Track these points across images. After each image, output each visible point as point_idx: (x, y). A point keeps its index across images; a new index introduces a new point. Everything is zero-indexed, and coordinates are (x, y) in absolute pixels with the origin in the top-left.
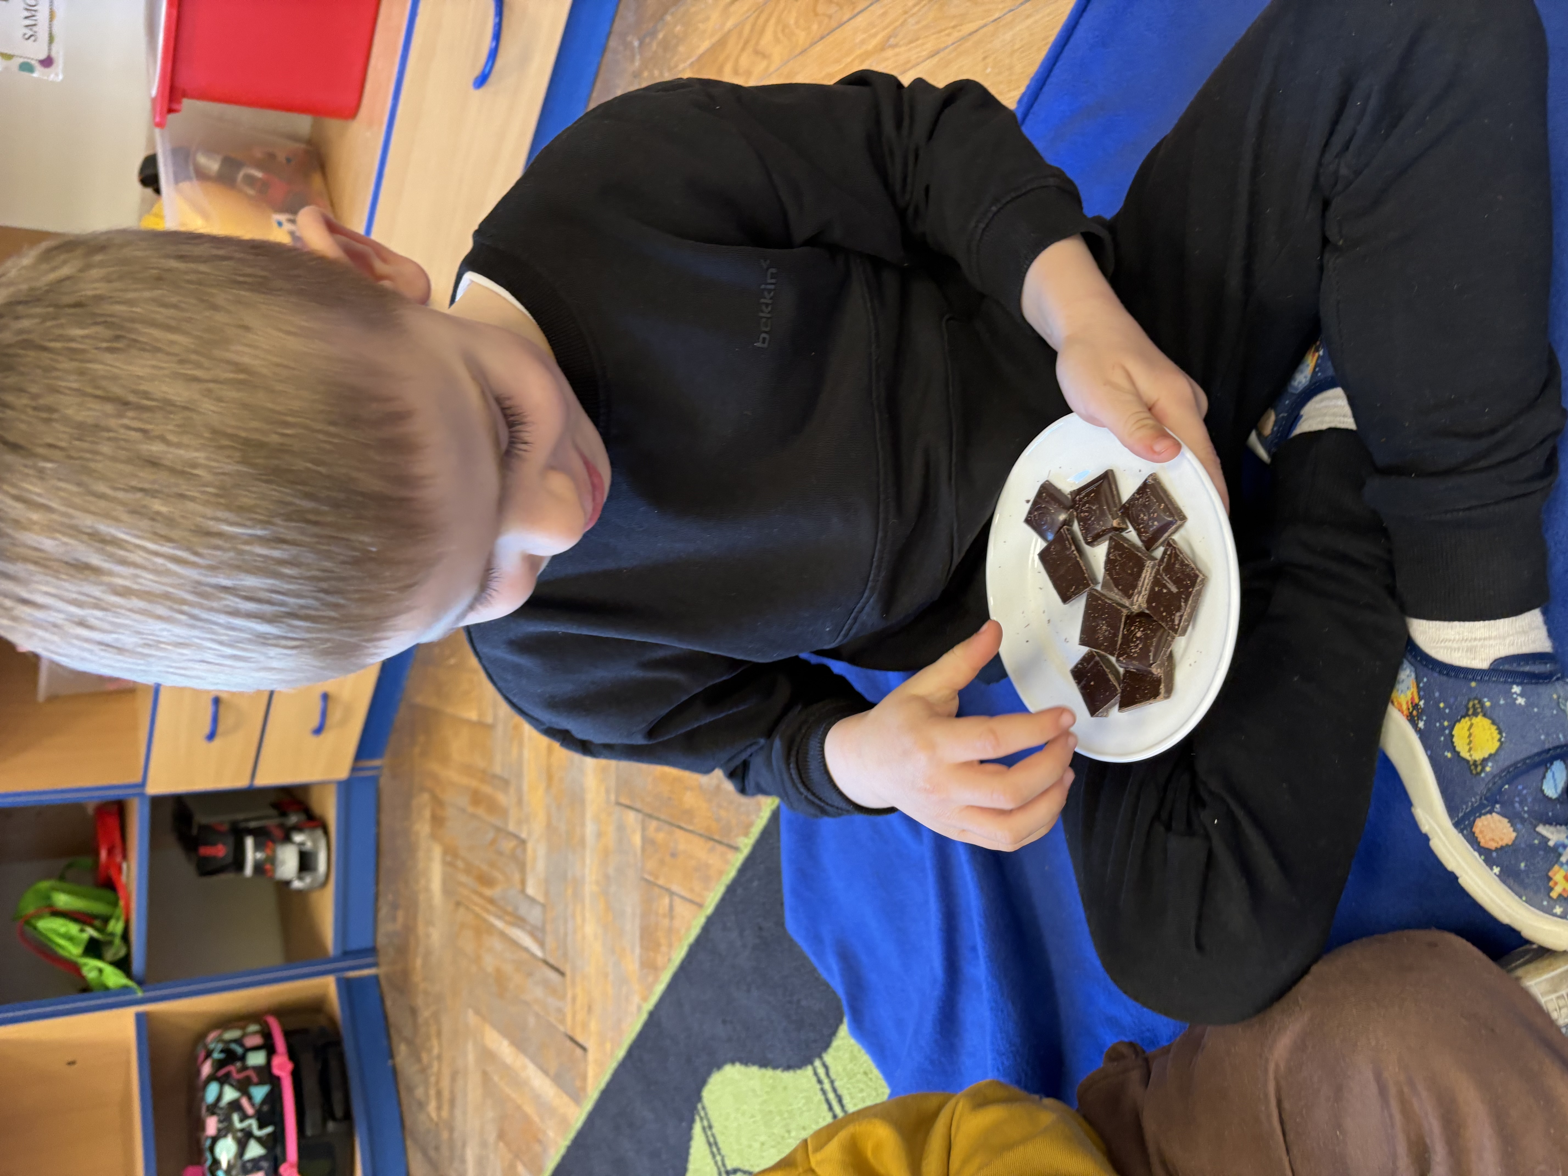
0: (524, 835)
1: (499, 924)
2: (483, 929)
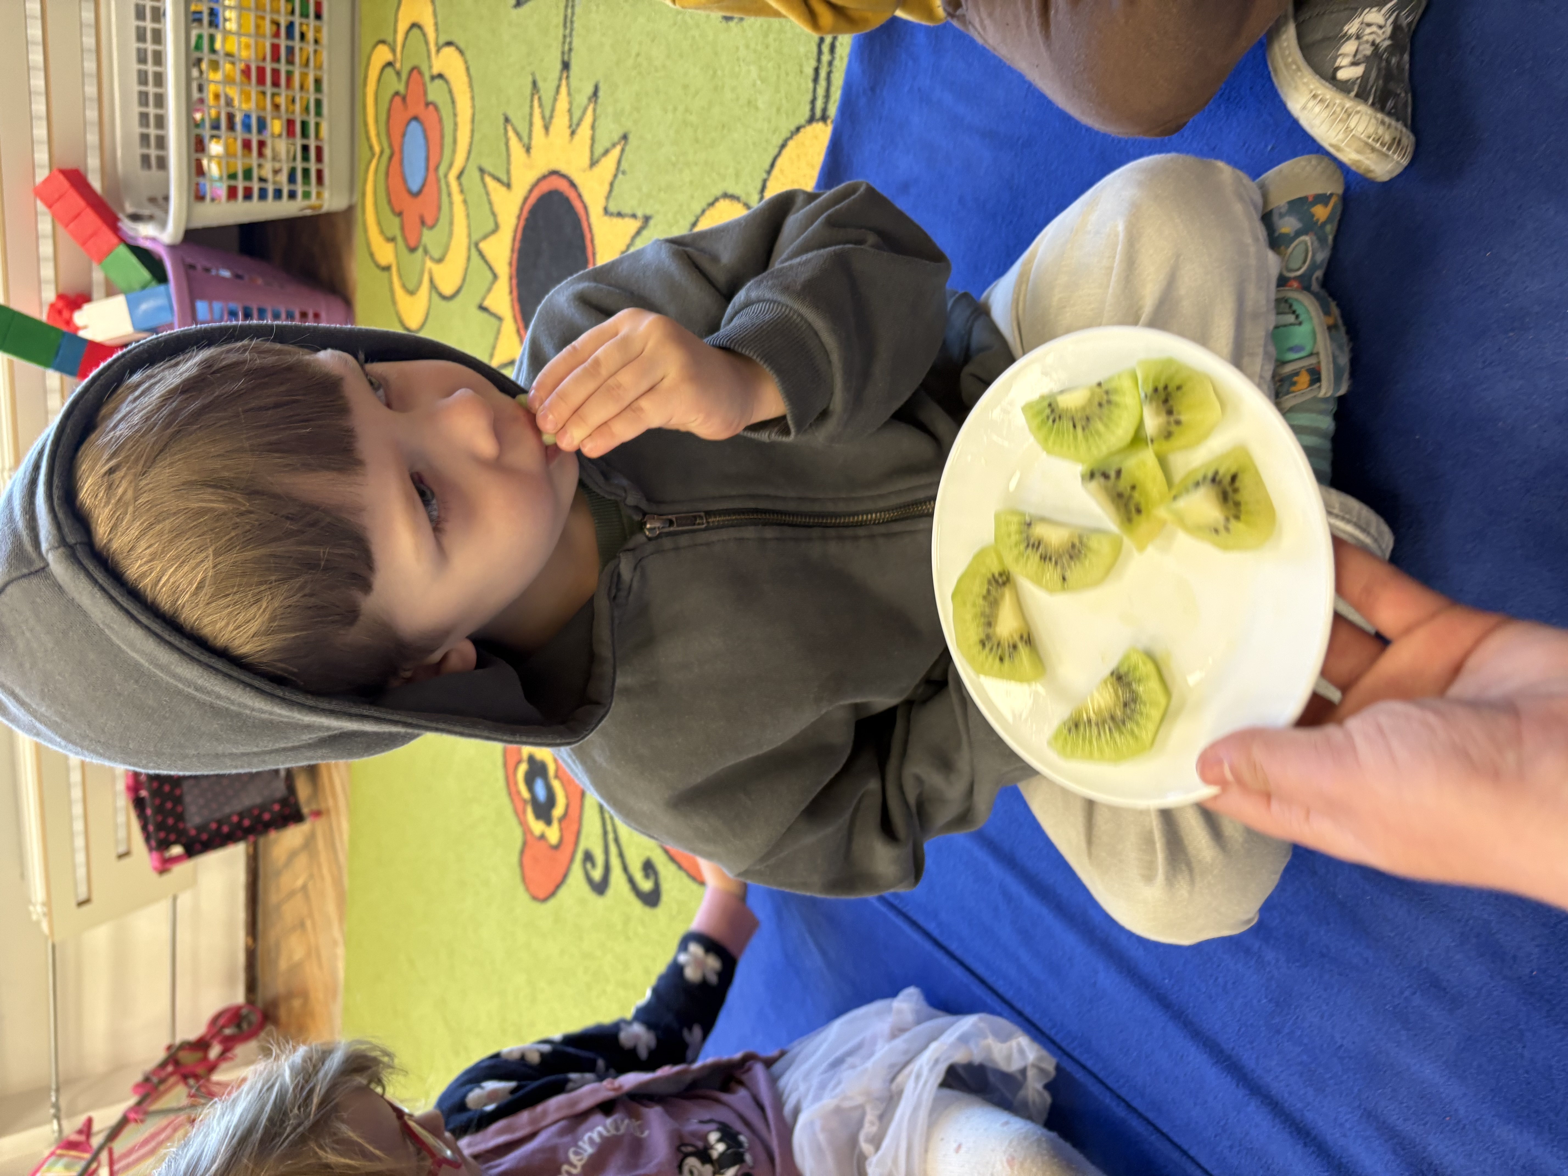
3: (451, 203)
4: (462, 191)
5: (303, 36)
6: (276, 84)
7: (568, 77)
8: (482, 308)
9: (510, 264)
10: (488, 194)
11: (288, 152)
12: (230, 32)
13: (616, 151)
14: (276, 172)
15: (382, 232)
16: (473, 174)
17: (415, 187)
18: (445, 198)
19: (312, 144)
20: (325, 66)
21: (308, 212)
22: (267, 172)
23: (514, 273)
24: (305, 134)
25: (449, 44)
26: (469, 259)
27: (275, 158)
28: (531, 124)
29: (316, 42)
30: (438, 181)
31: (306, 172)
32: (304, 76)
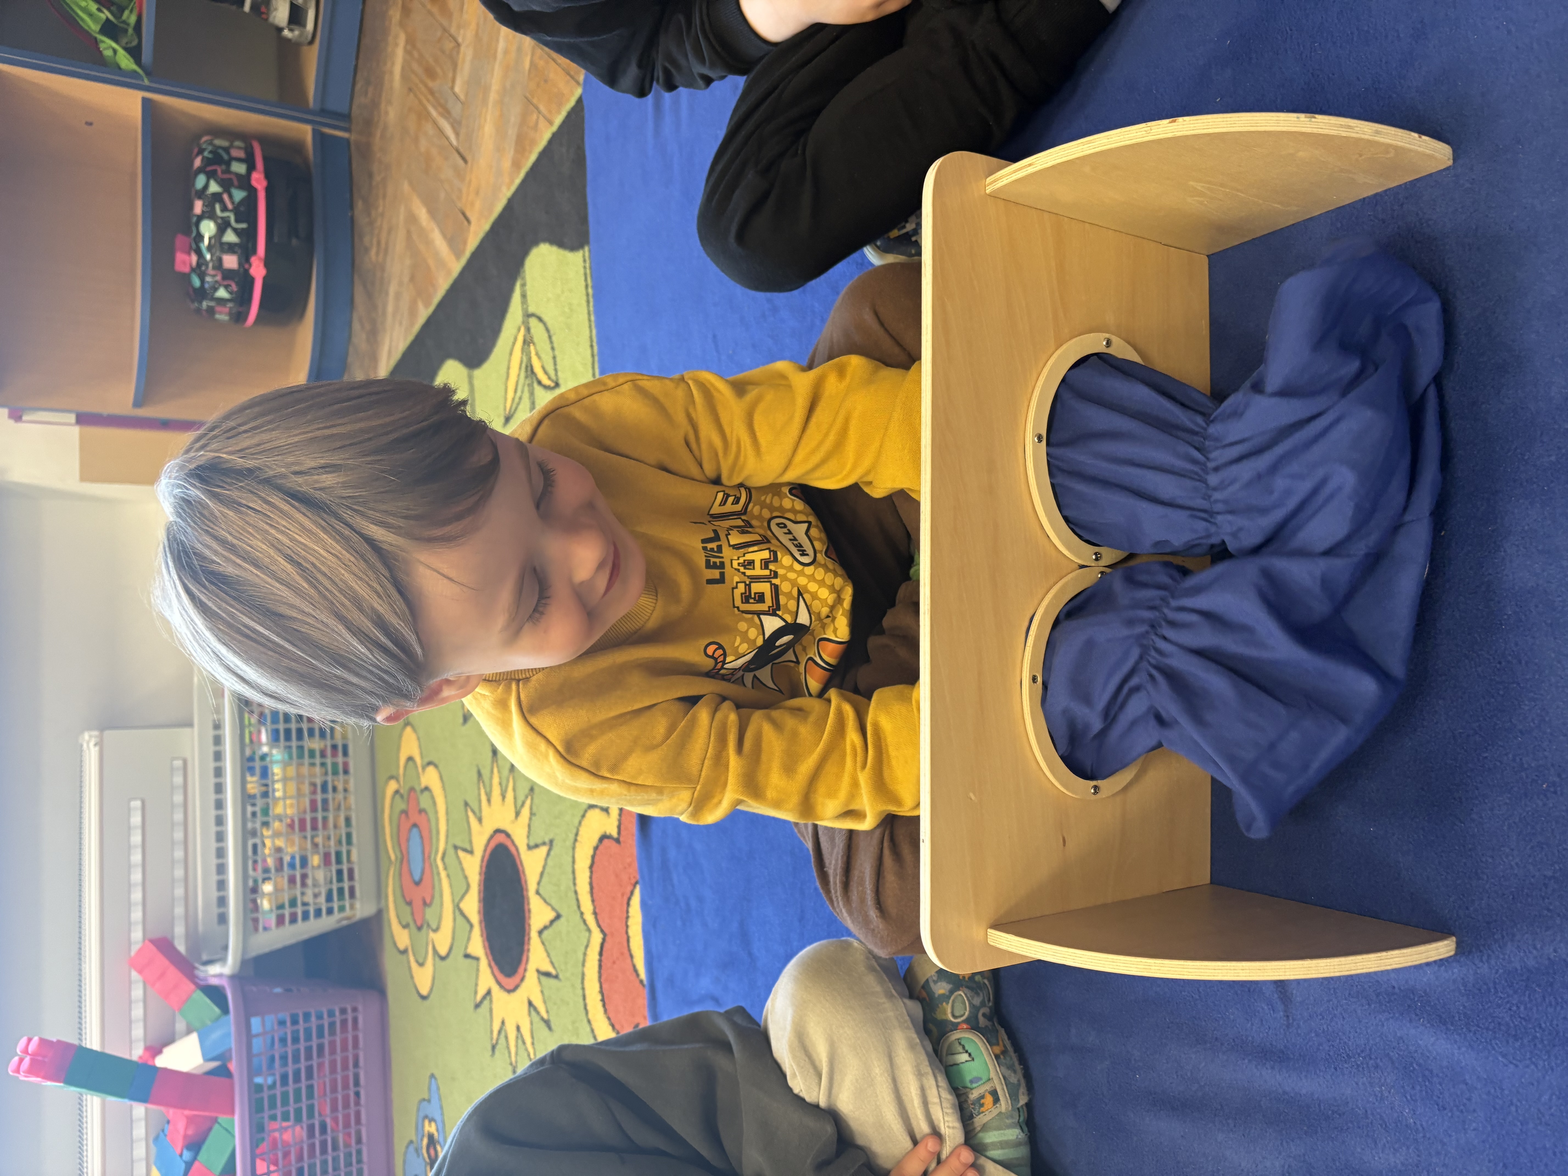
0: (460, 40)
1: (434, 113)
2: (423, 116)
3: (440, 880)
4: (445, 868)
5: (335, 789)
6: (314, 828)
7: (497, 762)
8: (467, 956)
9: (479, 912)
10: (460, 863)
11: (325, 879)
12: (279, 799)
13: (528, 802)
14: (316, 896)
15: (400, 923)
16: (451, 851)
17: (417, 878)
18: (436, 878)
19: (345, 868)
20: (353, 807)
21: (345, 923)
22: (309, 898)
23: (482, 919)
24: (339, 861)
25: (430, 763)
26: (455, 920)
27: (315, 885)
28: (480, 801)
29: (345, 790)
30: (431, 865)
31: (341, 891)
32: (336, 818)
